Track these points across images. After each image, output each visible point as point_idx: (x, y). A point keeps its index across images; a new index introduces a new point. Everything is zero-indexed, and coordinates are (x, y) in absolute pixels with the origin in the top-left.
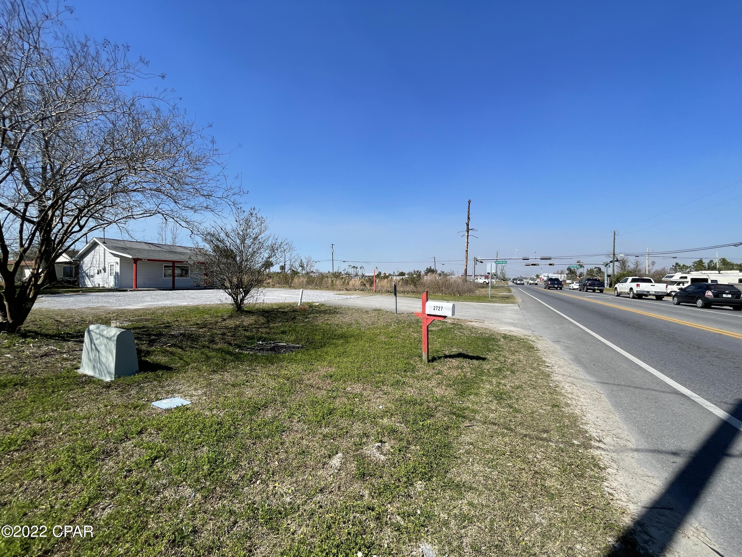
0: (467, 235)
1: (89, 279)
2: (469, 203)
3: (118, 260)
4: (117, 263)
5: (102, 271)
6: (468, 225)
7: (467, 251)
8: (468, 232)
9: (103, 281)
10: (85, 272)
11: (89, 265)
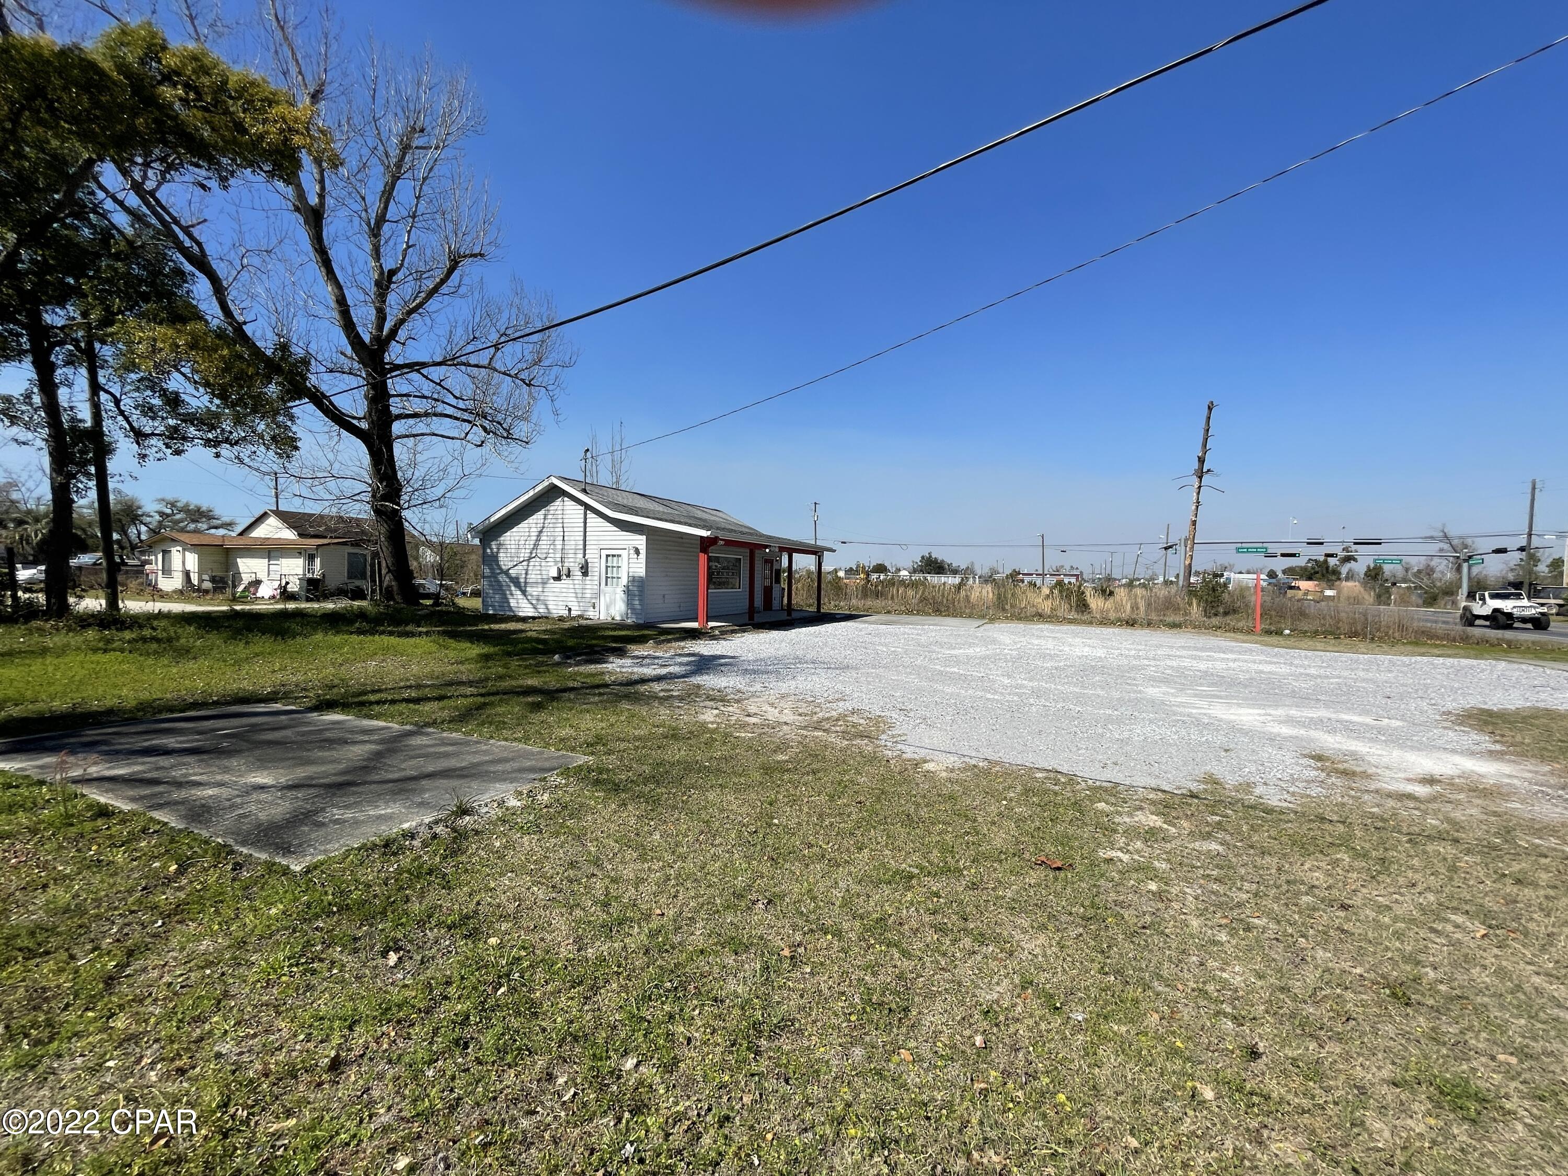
0: (1197, 485)
1: (524, 593)
2: (1210, 409)
3: (640, 541)
4: (637, 552)
5: (577, 573)
6: (1201, 461)
7: (1194, 523)
8: (1200, 478)
9: (580, 598)
10: (506, 573)
11: (524, 554)
